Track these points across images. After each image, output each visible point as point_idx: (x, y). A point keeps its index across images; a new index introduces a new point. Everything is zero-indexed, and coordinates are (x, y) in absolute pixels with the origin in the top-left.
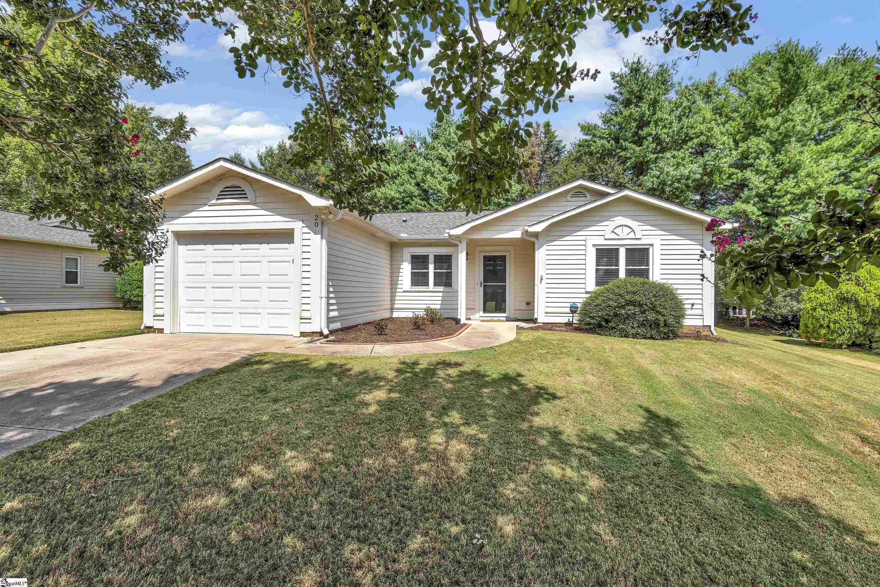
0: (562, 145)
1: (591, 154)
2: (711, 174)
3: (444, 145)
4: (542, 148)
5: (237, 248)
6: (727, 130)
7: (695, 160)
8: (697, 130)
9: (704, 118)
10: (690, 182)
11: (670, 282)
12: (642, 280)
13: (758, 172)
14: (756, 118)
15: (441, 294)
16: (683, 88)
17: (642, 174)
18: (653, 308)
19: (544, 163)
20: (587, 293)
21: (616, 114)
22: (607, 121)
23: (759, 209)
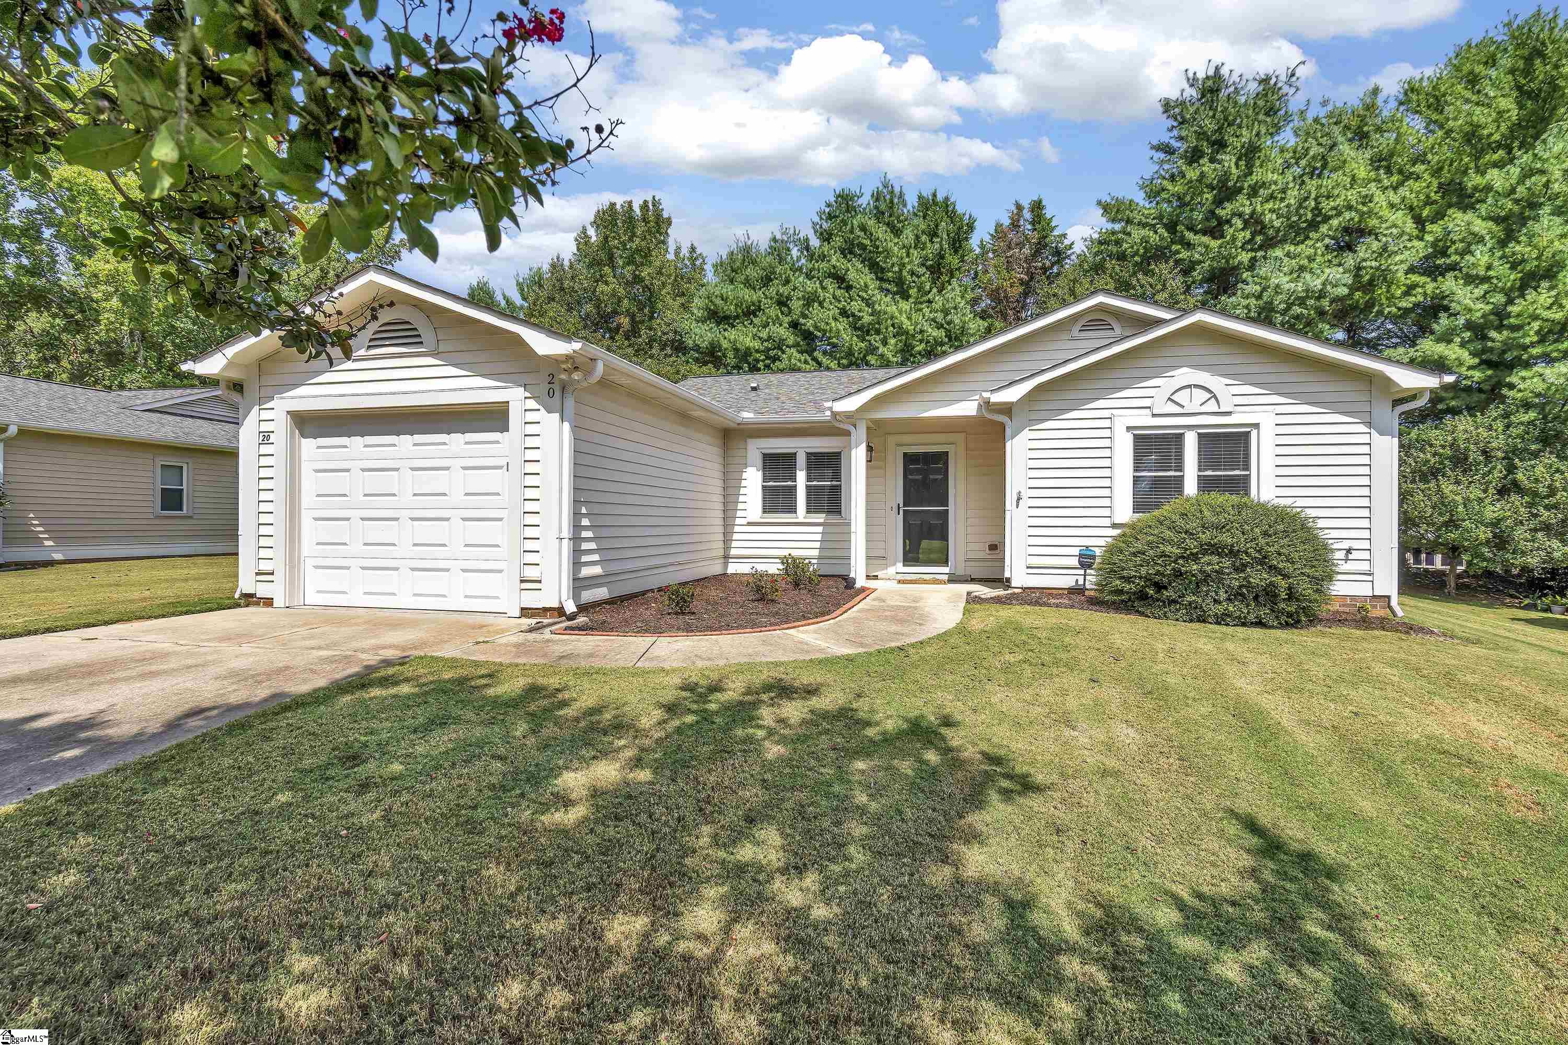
0: (1067, 242)
1: (1122, 257)
2: (1370, 286)
3: (843, 252)
4: (1027, 251)
5: (405, 442)
6: (1403, 199)
7: (1335, 261)
8: (1339, 201)
9: (1353, 179)
10: (1325, 303)
11: (1301, 502)
12: (1235, 499)
13: (1471, 280)
14: (1465, 173)
15: (820, 529)
16: (1310, 121)
17: (1225, 292)
18: (1263, 560)
19: (1032, 279)
20: (1114, 526)
21: (1172, 178)
22: (1153, 193)
23: (1474, 354)
